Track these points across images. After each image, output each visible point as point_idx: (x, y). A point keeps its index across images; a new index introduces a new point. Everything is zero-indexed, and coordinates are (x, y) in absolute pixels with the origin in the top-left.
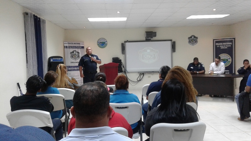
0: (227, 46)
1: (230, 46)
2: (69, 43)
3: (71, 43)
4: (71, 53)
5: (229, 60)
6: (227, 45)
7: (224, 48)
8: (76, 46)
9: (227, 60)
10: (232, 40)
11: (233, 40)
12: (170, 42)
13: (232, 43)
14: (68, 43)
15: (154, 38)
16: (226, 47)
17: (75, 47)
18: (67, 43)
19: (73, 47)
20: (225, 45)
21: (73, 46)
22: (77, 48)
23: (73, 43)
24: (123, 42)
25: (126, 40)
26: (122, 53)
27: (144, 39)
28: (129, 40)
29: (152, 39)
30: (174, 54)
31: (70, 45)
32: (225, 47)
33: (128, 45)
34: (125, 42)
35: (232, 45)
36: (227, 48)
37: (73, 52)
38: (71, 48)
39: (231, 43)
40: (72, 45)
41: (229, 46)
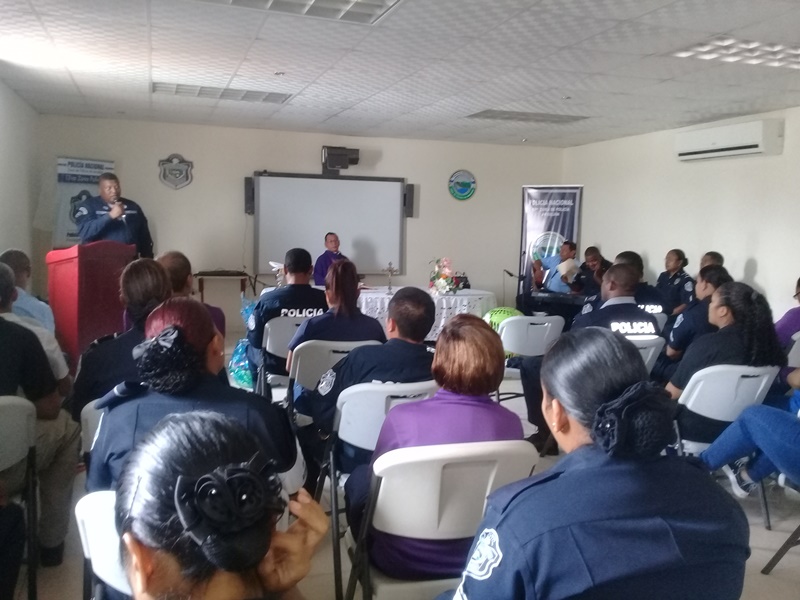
0: (560, 209)
1: (568, 210)
2: (71, 164)
3: (77, 165)
4: (73, 200)
6: (558, 206)
7: (550, 215)
8: (88, 177)
10: (575, 194)
11: (578, 192)
12: (398, 184)
13: (574, 202)
14: (69, 163)
15: (351, 171)
16: (557, 211)
17: (87, 179)
18: (66, 161)
20: (555, 207)
21: (83, 176)
22: (92, 182)
23: (85, 162)
24: (250, 174)
25: (262, 170)
26: (246, 212)
27: (319, 170)
28: (268, 170)
29: (343, 172)
30: (409, 222)
32: (553, 212)
33: (264, 183)
34: (258, 174)
35: (573, 208)
36: (558, 214)
37: (79, 197)
38: (76, 182)
39: (570, 203)
40: (80, 172)
41: (564, 210)
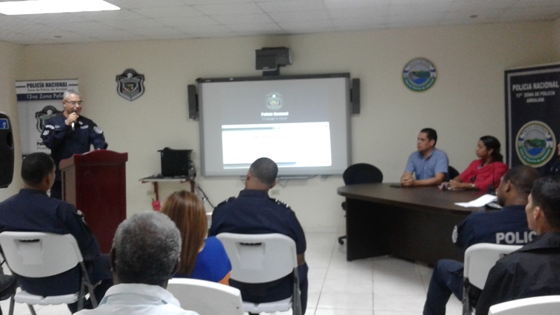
0: (544, 93)
1: (554, 93)
3: (37, 85)
4: (38, 114)
5: (548, 144)
6: (543, 90)
7: (534, 100)
8: (52, 94)
9: (543, 143)
12: (342, 82)
14: (28, 85)
16: (542, 96)
17: (50, 96)
18: (25, 84)
19: (44, 97)
20: (539, 90)
21: (44, 94)
22: (55, 99)
24: (193, 82)
26: (190, 118)
30: (356, 120)
31: (35, 91)
32: (537, 97)
34: (200, 81)
36: (542, 100)
37: (44, 112)
38: (38, 99)
39: (555, 85)
40: (41, 91)
41: (549, 93)
